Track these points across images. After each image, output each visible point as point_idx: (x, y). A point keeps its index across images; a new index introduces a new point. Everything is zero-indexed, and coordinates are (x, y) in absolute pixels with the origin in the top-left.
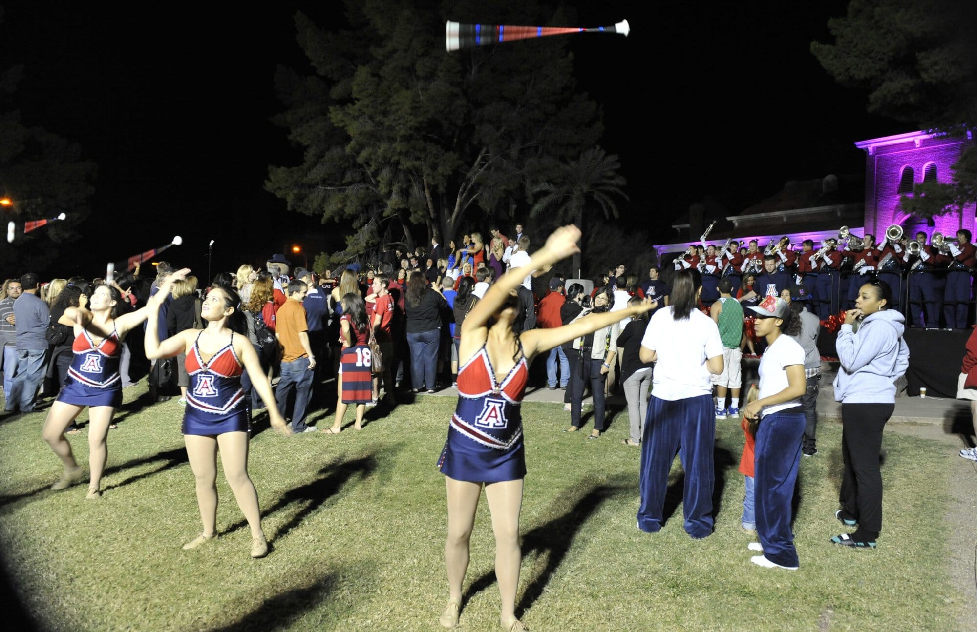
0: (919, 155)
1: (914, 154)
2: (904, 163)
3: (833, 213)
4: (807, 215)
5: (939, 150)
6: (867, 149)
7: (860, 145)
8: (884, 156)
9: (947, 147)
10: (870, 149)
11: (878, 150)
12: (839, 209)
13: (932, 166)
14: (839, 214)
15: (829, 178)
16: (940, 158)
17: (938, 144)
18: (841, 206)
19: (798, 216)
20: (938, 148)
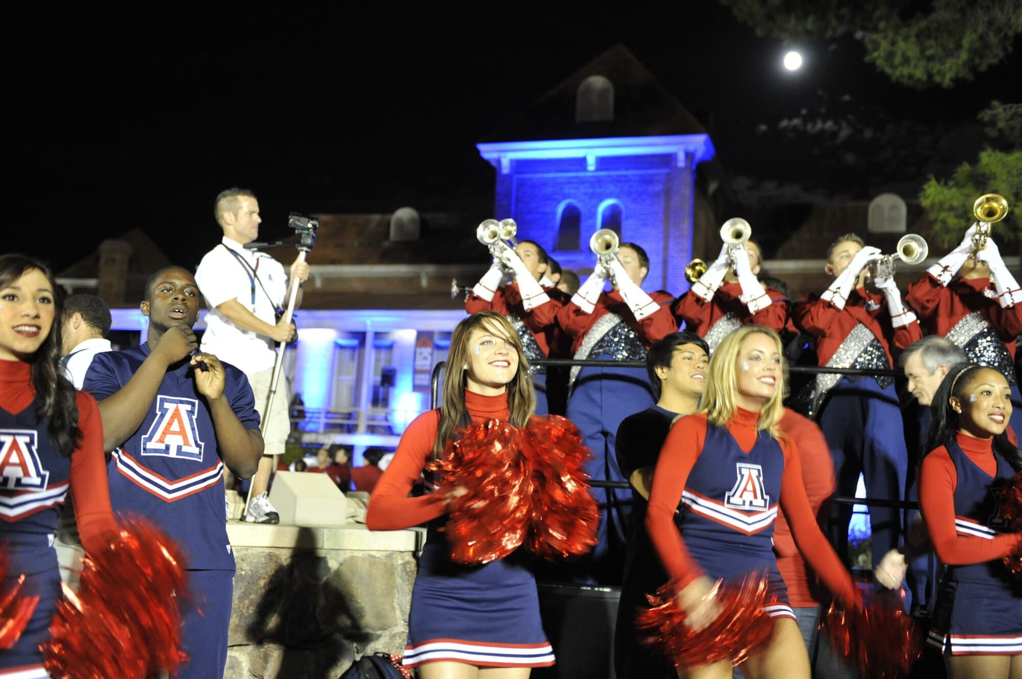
0: (592, 185)
1: (582, 181)
2: (566, 196)
3: (413, 280)
4: (363, 279)
5: (627, 179)
6: (499, 161)
7: (488, 151)
8: (530, 179)
9: (642, 176)
10: (505, 163)
11: (520, 165)
12: (425, 273)
13: (613, 208)
14: (424, 283)
15: (405, 214)
16: (629, 194)
17: (627, 169)
18: (430, 269)
19: (342, 280)
20: (626, 176)
